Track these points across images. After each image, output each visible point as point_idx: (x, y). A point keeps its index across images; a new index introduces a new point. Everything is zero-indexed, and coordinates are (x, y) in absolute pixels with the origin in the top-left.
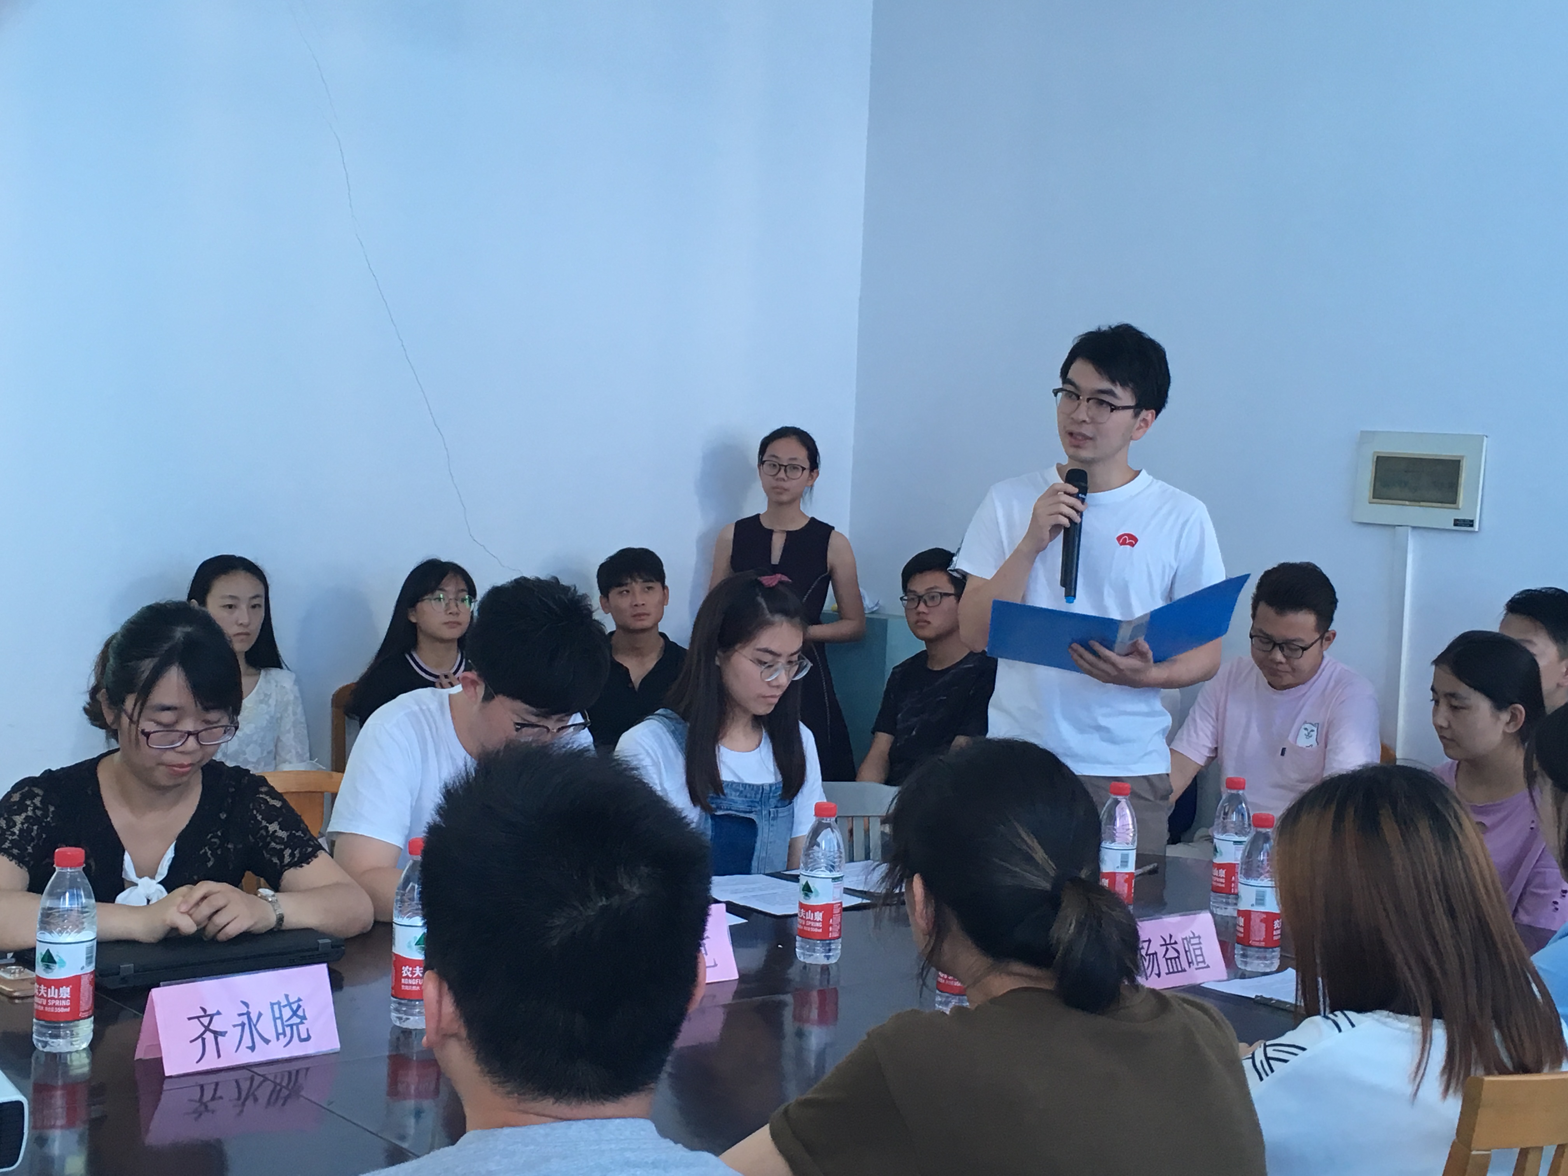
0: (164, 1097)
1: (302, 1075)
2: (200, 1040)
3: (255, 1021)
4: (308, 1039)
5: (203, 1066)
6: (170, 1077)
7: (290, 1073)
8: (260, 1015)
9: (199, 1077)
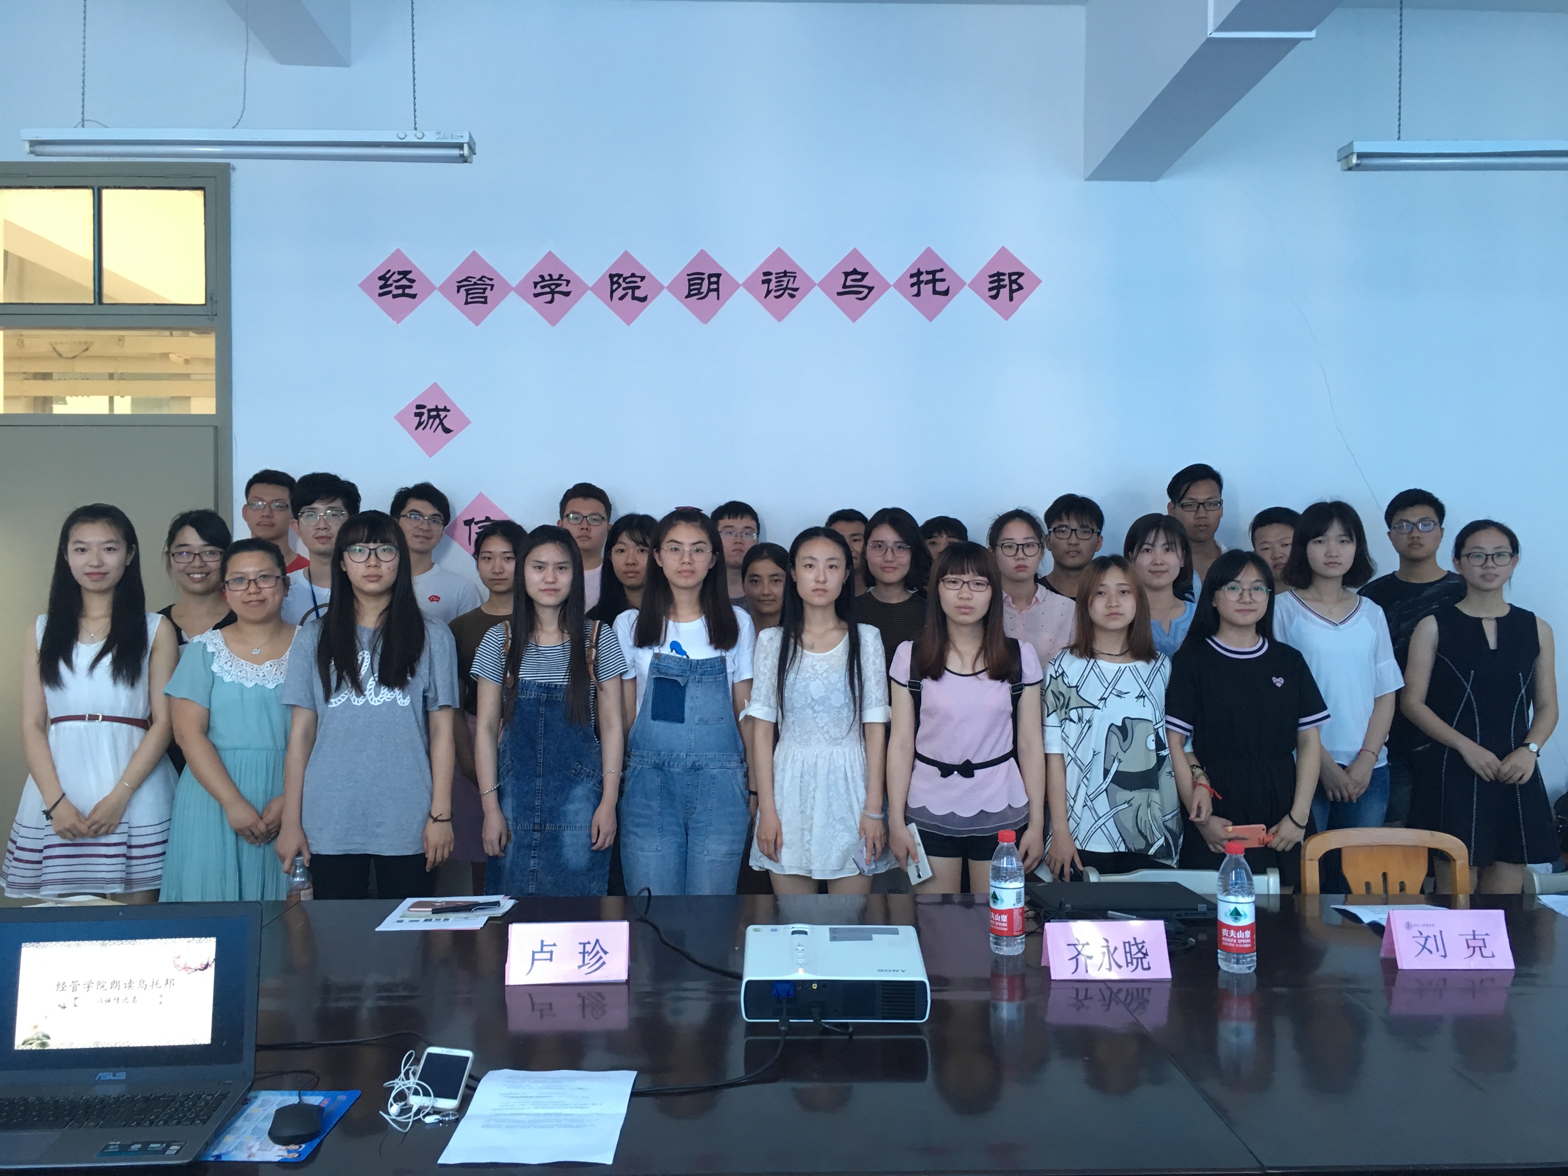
0: (1052, 992)
1: (1146, 992)
2: (1075, 960)
3: (1112, 952)
4: (1149, 968)
5: (1076, 977)
6: (1055, 980)
7: (1137, 990)
8: (1116, 949)
9: (1075, 983)
